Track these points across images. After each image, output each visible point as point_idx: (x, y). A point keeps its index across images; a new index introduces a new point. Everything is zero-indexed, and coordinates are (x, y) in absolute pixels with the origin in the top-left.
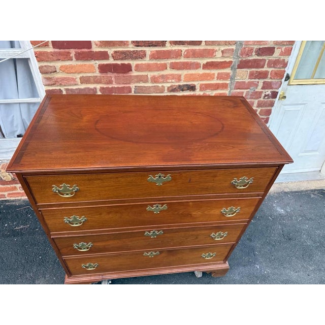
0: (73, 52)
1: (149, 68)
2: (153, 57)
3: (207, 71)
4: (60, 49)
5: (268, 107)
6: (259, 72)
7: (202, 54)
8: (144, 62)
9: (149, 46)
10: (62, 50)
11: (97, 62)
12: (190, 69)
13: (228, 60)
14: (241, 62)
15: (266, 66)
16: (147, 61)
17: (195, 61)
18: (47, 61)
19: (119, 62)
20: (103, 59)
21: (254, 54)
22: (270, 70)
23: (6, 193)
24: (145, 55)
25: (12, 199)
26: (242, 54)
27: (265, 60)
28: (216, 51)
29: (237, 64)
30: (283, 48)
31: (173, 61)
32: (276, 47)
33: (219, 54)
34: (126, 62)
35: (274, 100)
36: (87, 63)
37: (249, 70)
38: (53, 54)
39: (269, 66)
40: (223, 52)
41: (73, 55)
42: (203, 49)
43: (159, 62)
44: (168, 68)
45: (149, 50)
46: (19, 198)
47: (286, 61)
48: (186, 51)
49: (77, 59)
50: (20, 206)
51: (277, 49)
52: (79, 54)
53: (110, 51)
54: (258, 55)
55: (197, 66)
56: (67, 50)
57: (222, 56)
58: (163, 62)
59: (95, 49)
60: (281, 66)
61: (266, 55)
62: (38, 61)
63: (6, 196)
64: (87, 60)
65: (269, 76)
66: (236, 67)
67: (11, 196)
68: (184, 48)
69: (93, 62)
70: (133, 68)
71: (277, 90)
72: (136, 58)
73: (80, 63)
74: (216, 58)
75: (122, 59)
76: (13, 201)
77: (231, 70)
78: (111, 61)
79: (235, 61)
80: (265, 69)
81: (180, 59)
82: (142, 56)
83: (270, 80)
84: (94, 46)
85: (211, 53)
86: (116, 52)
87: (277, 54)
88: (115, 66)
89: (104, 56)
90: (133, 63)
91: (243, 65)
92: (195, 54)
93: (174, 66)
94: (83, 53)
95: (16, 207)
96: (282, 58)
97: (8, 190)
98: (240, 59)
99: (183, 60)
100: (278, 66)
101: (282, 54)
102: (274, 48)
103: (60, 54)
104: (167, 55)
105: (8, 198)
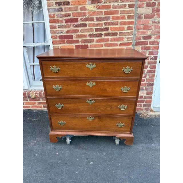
0: (66, 40)
1: (95, 46)
2: (97, 41)
3: (121, 47)
4: (61, 39)
5: (153, 64)
6: (146, 47)
7: (118, 40)
8: (93, 44)
9: (96, 37)
10: (62, 40)
11: (75, 44)
12: (113, 46)
13: (130, 42)
14: (136, 42)
15: (149, 44)
16: (95, 43)
17: (115, 43)
18: (56, 44)
19: (83, 44)
20: (77, 43)
21: (142, 39)
22: (151, 46)
23: (31, 106)
24: (94, 41)
25: (33, 109)
26: (136, 39)
27: (148, 41)
28: (124, 38)
29: (134, 44)
30: (156, 36)
31: (106, 43)
32: (152, 35)
33: (126, 39)
34: (86, 44)
35: (156, 60)
36: (71, 45)
37: (141, 46)
38: (58, 41)
39: (150, 44)
40: (127, 38)
41: (66, 41)
42: (118, 38)
43: (99, 44)
44: (104, 46)
45: (95, 39)
46: (36, 109)
47: (158, 41)
48: (111, 38)
49: (67, 43)
50: (35, 112)
51: (153, 36)
52: (68, 41)
53: (80, 40)
54: (144, 39)
55: (116, 45)
56: (64, 40)
57: (127, 40)
58: (101, 43)
59: (74, 39)
60: (156, 44)
61: (148, 39)
62: (53, 44)
63: (31, 107)
64: (71, 43)
65: (151, 49)
66: (134, 45)
67: (32, 107)
68: (110, 37)
69: (73, 44)
70: (89, 46)
71: (157, 56)
72: (90, 42)
73: (68, 45)
74: (124, 41)
75: (85, 43)
76: (33, 110)
77: (132, 46)
78: (80, 44)
79: (134, 42)
80: (149, 45)
81: (108, 42)
82: (92, 41)
83: (152, 51)
84: (74, 38)
85: (122, 39)
86: (82, 40)
87: (153, 38)
88: (82, 45)
89: (77, 41)
90: (89, 44)
91: (137, 44)
92: (115, 40)
93: (106, 45)
94: (70, 40)
95: (34, 112)
96: (156, 40)
97: (32, 104)
98: (136, 41)
99: (110, 42)
100: (155, 44)
101: (155, 38)
102: (151, 36)
104: (103, 40)
105: (31, 109)
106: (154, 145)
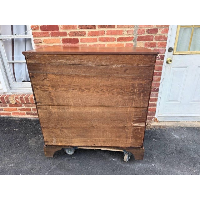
0: (50, 32)
1: (87, 40)
2: (90, 34)
3: (119, 43)
4: (44, 31)
5: (159, 65)
6: (150, 43)
7: (116, 33)
8: (85, 38)
9: (87, 29)
10: (45, 31)
11: (61, 37)
12: (110, 41)
13: (131, 36)
14: (139, 37)
15: (154, 40)
16: (86, 37)
17: (112, 37)
18: (37, 37)
19: (72, 38)
20: (64, 36)
21: (146, 32)
22: (157, 42)
23: (11, 112)
24: (85, 34)
25: (14, 116)
26: (138, 33)
27: (153, 36)
28: (124, 31)
29: (136, 39)
30: (163, 29)
31: (101, 37)
32: (159, 28)
33: (125, 33)
34: (76, 37)
35: (163, 60)
36: (57, 38)
37: (144, 42)
38: (40, 33)
39: (156, 39)
40: (127, 31)
41: (50, 34)
42: (116, 30)
43: (93, 38)
44: (98, 41)
45: (87, 31)
46: (18, 116)
47: (166, 36)
48: (107, 31)
49: (52, 36)
50: (17, 120)
51: (159, 29)
52: (53, 33)
53: (68, 32)
54: (148, 33)
55: (114, 40)
56: (47, 31)
57: (127, 34)
58: (95, 37)
59: (60, 30)
60: (164, 39)
61: (153, 33)
62: (34, 37)
63: (11, 114)
64: (56, 36)
65: (157, 46)
66: (136, 40)
67: (14, 114)
68: (106, 30)
69: (59, 38)
70: (79, 41)
71: (163, 55)
72: (81, 35)
73: (53, 38)
74: (124, 35)
75: (74, 36)
76: (15, 118)
77: (134, 42)
78: (68, 37)
79: (136, 37)
80: (154, 41)
81: (104, 35)
82: (83, 34)
83: (158, 48)
84: (60, 29)
85: (121, 32)
86: (70, 32)
87: (159, 33)
88: (70, 39)
89: (65, 34)
90: (79, 38)
91: (140, 39)
92: (112, 33)
93: (101, 40)
94: (55, 33)
95: (15, 120)
96: (163, 35)
97: (13, 111)
98: (138, 36)
99: (105, 36)
100: (162, 39)
101: (162, 32)
102: (157, 29)
103: (44, 33)
104: (96, 33)
105: (12, 116)
106: (154, 165)
